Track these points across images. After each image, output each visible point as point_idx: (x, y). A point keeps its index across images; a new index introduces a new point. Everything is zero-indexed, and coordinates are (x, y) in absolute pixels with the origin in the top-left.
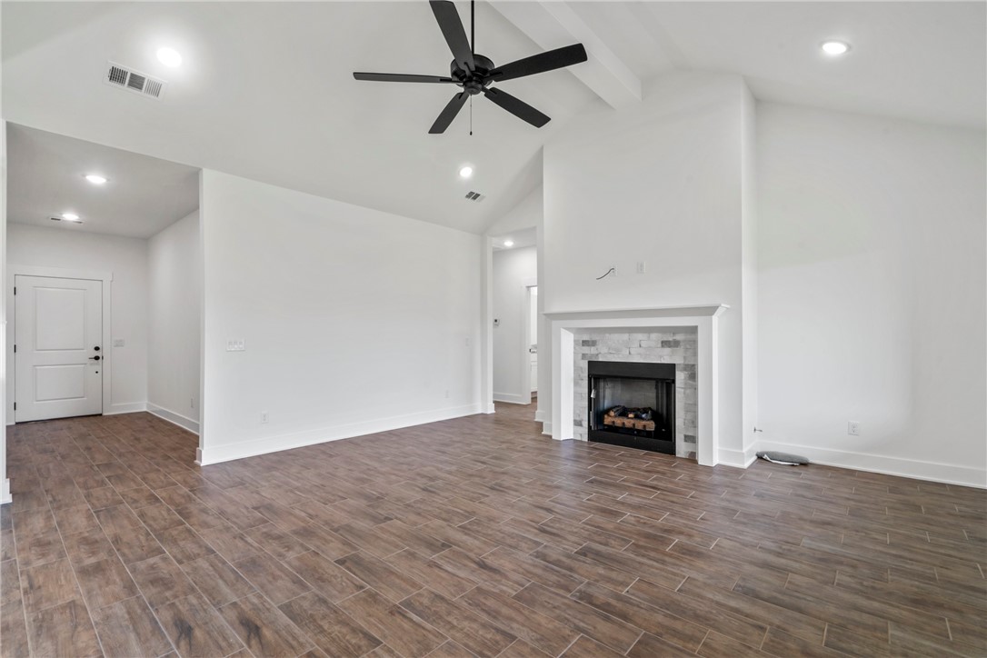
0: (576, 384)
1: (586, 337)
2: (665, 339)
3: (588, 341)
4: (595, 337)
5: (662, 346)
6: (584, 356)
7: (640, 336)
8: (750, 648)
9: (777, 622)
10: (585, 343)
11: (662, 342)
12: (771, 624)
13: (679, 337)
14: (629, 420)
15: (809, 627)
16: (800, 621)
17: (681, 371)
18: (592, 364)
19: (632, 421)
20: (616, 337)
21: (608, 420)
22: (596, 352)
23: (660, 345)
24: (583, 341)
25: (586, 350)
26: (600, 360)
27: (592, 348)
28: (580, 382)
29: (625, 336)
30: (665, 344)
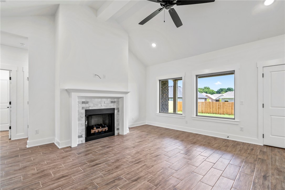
0: (79, 120)
1: (84, 100)
2: (112, 101)
3: (85, 102)
4: (88, 100)
5: (111, 103)
6: (83, 108)
7: (104, 100)
10: (83, 103)
11: (111, 102)
13: (115, 100)
14: (100, 129)
17: (116, 110)
18: (86, 111)
19: (101, 129)
20: (96, 100)
21: (92, 131)
22: (88, 106)
23: (110, 102)
24: (82, 102)
25: (84, 105)
26: (90, 109)
27: (87, 104)
28: (81, 119)
29: (100, 100)
30: (112, 102)
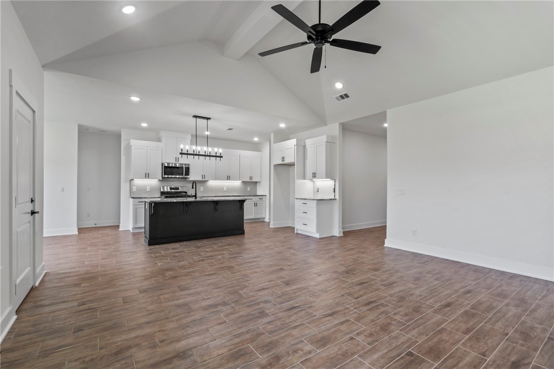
8: (159, 331)
9: (158, 349)
12: (160, 347)
15: (143, 359)
16: (149, 359)
